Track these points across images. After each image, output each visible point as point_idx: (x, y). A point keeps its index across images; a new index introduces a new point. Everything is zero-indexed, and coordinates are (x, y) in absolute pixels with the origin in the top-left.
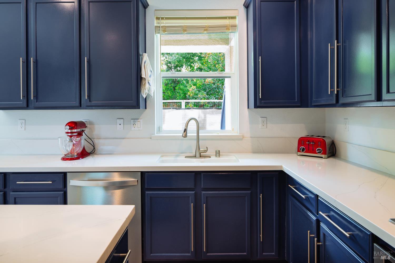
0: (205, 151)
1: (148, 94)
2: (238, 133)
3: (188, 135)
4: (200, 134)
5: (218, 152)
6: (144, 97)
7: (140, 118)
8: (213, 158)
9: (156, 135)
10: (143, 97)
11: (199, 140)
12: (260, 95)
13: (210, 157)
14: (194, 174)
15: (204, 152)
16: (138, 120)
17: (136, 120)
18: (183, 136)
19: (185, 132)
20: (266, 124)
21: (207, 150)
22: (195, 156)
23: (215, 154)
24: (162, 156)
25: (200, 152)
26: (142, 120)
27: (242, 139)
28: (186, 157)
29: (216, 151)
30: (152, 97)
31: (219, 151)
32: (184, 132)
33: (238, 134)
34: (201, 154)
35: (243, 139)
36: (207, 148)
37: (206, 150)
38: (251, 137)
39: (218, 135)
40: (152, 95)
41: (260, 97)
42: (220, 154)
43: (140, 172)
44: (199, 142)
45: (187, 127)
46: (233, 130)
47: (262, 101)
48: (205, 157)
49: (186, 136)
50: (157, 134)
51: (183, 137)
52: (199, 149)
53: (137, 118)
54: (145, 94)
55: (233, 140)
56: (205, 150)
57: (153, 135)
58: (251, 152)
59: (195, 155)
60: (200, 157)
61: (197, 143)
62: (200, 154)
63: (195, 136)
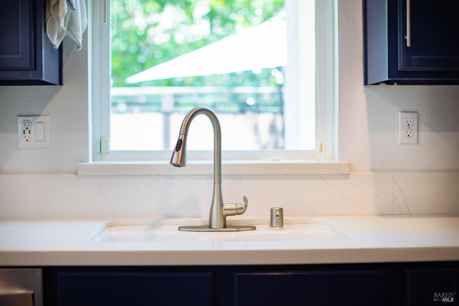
0: (240, 211)
1: (67, 37)
2: (333, 159)
3: (188, 162)
4: (223, 162)
5: (278, 213)
6: (56, 43)
7: (44, 113)
8: (264, 230)
9: (91, 162)
10: (52, 45)
11: (222, 177)
12: (408, 37)
13: (254, 228)
14: (209, 274)
15: (235, 212)
16: (38, 119)
17: (29, 118)
18: (174, 162)
19: (181, 151)
20: (416, 132)
21: (246, 206)
22: (210, 227)
23: (270, 219)
24: (110, 226)
25: (225, 212)
26: (49, 116)
27: (346, 176)
28: (180, 229)
29: (272, 210)
30: (79, 47)
31: (281, 210)
32: (178, 148)
33: (336, 161)
34: (228, 218)
35: (348, 174)
36: (245, 200)
37: (242, 208)
38: (374, 170)
39: (276, 162)
40: (81, 41)
41: (408, 44)
42: (285, 218)
43: (40, 270)
44: (220, 183)
45: (186, 134)
46: (321, 151)
47: (413, 57)
48: (238, 228)
49: (181, 163)
50: (94, 160)
51: (174, 165)
52: (222, 205)
53: (35, 113)
54: (59, 37)
55: (321, 177)
56: (239, 206)
57: (81, 162)
58: (372, 215)
59: (208, 224)
60: (225, 227)
61: (216, 184)
62: (224, 218)
63: (208, 165)
